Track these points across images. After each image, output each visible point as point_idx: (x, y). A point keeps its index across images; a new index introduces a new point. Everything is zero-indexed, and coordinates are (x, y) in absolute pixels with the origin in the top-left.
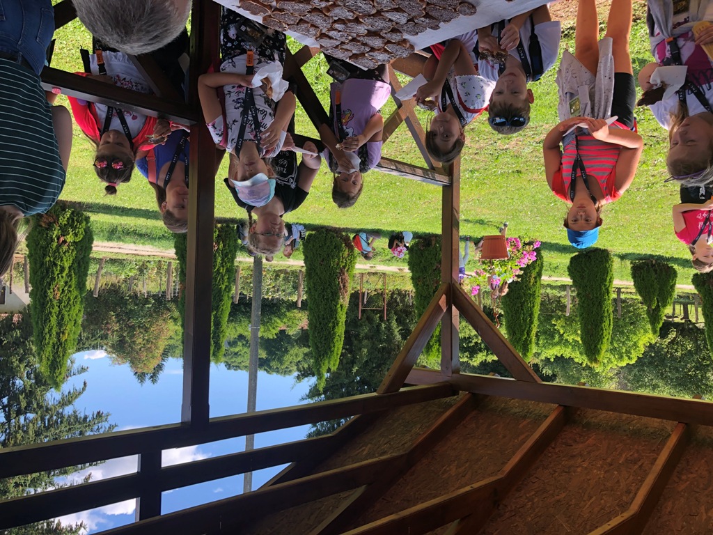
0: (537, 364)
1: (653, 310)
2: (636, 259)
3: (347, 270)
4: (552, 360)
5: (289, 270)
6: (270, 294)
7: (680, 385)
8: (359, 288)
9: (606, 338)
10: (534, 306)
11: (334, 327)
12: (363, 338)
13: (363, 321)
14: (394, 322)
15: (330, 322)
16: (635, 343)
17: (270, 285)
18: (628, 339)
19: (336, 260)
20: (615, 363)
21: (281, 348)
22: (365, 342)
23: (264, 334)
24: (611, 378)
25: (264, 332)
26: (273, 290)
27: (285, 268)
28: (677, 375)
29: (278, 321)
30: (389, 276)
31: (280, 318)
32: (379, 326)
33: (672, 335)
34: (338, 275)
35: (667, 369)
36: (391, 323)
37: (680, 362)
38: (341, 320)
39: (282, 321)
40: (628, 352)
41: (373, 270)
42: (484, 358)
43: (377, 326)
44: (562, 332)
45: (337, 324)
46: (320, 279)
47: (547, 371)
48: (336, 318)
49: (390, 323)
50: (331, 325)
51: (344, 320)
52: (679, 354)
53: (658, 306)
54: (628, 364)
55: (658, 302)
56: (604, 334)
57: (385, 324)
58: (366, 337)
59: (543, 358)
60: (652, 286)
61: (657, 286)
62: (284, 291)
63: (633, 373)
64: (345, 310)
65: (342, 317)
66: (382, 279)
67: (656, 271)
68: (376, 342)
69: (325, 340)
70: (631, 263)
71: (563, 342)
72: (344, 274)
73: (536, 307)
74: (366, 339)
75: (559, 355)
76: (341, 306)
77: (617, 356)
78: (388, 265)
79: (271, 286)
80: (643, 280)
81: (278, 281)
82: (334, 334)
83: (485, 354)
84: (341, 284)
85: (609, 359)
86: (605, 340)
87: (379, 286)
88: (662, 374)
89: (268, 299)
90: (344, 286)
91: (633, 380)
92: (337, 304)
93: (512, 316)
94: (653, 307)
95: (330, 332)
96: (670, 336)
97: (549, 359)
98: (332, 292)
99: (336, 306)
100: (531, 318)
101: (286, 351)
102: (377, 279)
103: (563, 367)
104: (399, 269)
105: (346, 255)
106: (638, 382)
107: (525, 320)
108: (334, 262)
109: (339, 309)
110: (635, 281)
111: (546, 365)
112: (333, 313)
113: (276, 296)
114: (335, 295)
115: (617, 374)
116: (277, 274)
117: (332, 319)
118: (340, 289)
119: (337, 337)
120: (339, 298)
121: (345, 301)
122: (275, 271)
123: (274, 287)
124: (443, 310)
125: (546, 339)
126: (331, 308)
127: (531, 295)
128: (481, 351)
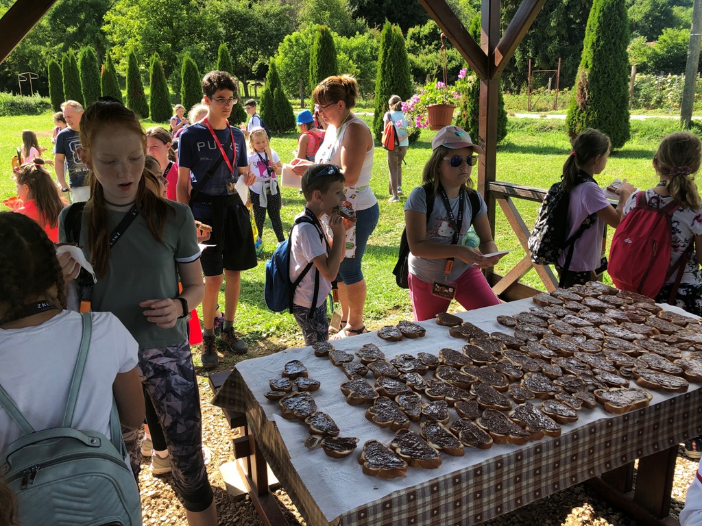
0: (371, 28)
1: (276, 87)
2: (292, 134)
3: (577, 108)
4: (358, 33)
5: (644, 109)
6: (669, 81)
7: (246, 20)
8: (559, 94)
9: (314, 55)
10: (382, 82)
11: (598, 40)
12: (555, 38)
13: (554, 58)
14: (518, 59)
15: (603, 46)
16: (286, 56)
17: (669, 91)
18: (292, 59)
19: (590, 119)
20: (302, 35)
21: (652, 21)
22: (553, 33)
23: (678, 33)
24: (303, 20)
25: (677, 36)
26: (664, 86)
27: (649, 111)
28: (249, 29)
29: (658, 50)
30: (525, 109)
31: (656, 54)
32: (536, 53)
33: (255, 67)
34: (588, 103)
35: (257, 34)
36: (521, 58)
37: (248, 42)
38: (589, 49)
39: (654, 50)
40: (291, 46)
41: (543, 113)
42: (422, 29)
43: (537, 53)
44: (351, 62)
45: (593, 44)
46: (611, 97)
47: (361, 21)
48: (594, 51)
49: (523, 57)
50: (602, 43)
51: (584, 51)
52: (249, 49)
53: (272, 90)
54: (291, 34)
55: (272, 94)
56: (316, 59)
57: (528, 57)
58: (551, 39)
59: (366, 34)
60: (278, 109)
61: (275, 109)
62: (652, 85)
63: (285, 26)
64: (582, 63)
65: (587, 54)
66: (533, 105)
67: (277, 123)
68: (539, 34)
69: (610, 24)
70: (296, 130)
71: (349, 52)
72: (582, 104)
73: (380, 81)
74: (551, 37)
75: (352, 38)
76: (587, 66)
77: (301, 41)
78: (527, 119)
79: (667, 89)
80: (286, 114)
81: (658, 95)
82: (597, 33)
83: (422, 34)
84: (586, 91)
85: (307, 38)
86: (315, 53)
87: (535, 98)
88: (261, 29)
89: (672, 75)
90: (582, 90)
91: (284, 20)
92: (592, 69)
93: (402, 71)
94: (276, 89)
95: (603, 34)
96: (257, 66)
97: (360, 34)
98: (598, 82)
99: (594, 66)
100: (384, 70)
101: (646, 17)
102: (537, 104)
103: (346, 27)
104: (514, 115)
105: (579, 125)
106: (280, 19)
107: (390, 67)
108: (593, 116)
109: (590, 62)
110: (292, 113)
111: (363, 28)
112: (598, 57)
113: (661, 78)
114: (594, 78)
115: (298, 26)
116: (659, 103)
117: (599, 51)
118: (587, 86)
119: (595, 29)
120: (590, 75)
121: (582, 74)
122: (662, 107)
123: (664, 89)
124: (499, 49)
125: (365, 53)
126: (600, 63)
127: (385, 94)
128: (425, 36)
